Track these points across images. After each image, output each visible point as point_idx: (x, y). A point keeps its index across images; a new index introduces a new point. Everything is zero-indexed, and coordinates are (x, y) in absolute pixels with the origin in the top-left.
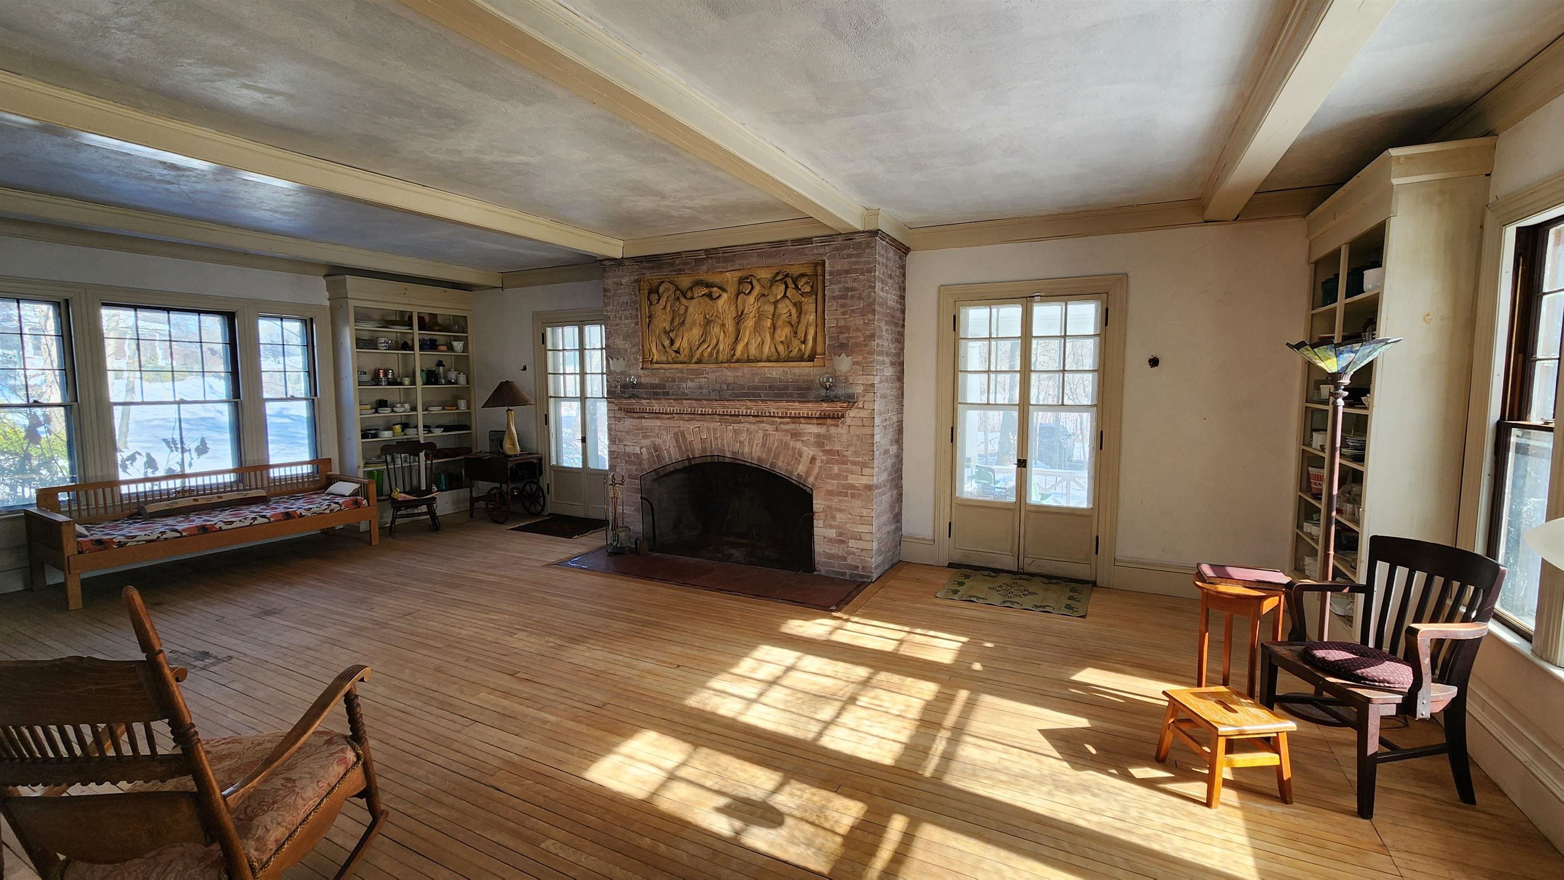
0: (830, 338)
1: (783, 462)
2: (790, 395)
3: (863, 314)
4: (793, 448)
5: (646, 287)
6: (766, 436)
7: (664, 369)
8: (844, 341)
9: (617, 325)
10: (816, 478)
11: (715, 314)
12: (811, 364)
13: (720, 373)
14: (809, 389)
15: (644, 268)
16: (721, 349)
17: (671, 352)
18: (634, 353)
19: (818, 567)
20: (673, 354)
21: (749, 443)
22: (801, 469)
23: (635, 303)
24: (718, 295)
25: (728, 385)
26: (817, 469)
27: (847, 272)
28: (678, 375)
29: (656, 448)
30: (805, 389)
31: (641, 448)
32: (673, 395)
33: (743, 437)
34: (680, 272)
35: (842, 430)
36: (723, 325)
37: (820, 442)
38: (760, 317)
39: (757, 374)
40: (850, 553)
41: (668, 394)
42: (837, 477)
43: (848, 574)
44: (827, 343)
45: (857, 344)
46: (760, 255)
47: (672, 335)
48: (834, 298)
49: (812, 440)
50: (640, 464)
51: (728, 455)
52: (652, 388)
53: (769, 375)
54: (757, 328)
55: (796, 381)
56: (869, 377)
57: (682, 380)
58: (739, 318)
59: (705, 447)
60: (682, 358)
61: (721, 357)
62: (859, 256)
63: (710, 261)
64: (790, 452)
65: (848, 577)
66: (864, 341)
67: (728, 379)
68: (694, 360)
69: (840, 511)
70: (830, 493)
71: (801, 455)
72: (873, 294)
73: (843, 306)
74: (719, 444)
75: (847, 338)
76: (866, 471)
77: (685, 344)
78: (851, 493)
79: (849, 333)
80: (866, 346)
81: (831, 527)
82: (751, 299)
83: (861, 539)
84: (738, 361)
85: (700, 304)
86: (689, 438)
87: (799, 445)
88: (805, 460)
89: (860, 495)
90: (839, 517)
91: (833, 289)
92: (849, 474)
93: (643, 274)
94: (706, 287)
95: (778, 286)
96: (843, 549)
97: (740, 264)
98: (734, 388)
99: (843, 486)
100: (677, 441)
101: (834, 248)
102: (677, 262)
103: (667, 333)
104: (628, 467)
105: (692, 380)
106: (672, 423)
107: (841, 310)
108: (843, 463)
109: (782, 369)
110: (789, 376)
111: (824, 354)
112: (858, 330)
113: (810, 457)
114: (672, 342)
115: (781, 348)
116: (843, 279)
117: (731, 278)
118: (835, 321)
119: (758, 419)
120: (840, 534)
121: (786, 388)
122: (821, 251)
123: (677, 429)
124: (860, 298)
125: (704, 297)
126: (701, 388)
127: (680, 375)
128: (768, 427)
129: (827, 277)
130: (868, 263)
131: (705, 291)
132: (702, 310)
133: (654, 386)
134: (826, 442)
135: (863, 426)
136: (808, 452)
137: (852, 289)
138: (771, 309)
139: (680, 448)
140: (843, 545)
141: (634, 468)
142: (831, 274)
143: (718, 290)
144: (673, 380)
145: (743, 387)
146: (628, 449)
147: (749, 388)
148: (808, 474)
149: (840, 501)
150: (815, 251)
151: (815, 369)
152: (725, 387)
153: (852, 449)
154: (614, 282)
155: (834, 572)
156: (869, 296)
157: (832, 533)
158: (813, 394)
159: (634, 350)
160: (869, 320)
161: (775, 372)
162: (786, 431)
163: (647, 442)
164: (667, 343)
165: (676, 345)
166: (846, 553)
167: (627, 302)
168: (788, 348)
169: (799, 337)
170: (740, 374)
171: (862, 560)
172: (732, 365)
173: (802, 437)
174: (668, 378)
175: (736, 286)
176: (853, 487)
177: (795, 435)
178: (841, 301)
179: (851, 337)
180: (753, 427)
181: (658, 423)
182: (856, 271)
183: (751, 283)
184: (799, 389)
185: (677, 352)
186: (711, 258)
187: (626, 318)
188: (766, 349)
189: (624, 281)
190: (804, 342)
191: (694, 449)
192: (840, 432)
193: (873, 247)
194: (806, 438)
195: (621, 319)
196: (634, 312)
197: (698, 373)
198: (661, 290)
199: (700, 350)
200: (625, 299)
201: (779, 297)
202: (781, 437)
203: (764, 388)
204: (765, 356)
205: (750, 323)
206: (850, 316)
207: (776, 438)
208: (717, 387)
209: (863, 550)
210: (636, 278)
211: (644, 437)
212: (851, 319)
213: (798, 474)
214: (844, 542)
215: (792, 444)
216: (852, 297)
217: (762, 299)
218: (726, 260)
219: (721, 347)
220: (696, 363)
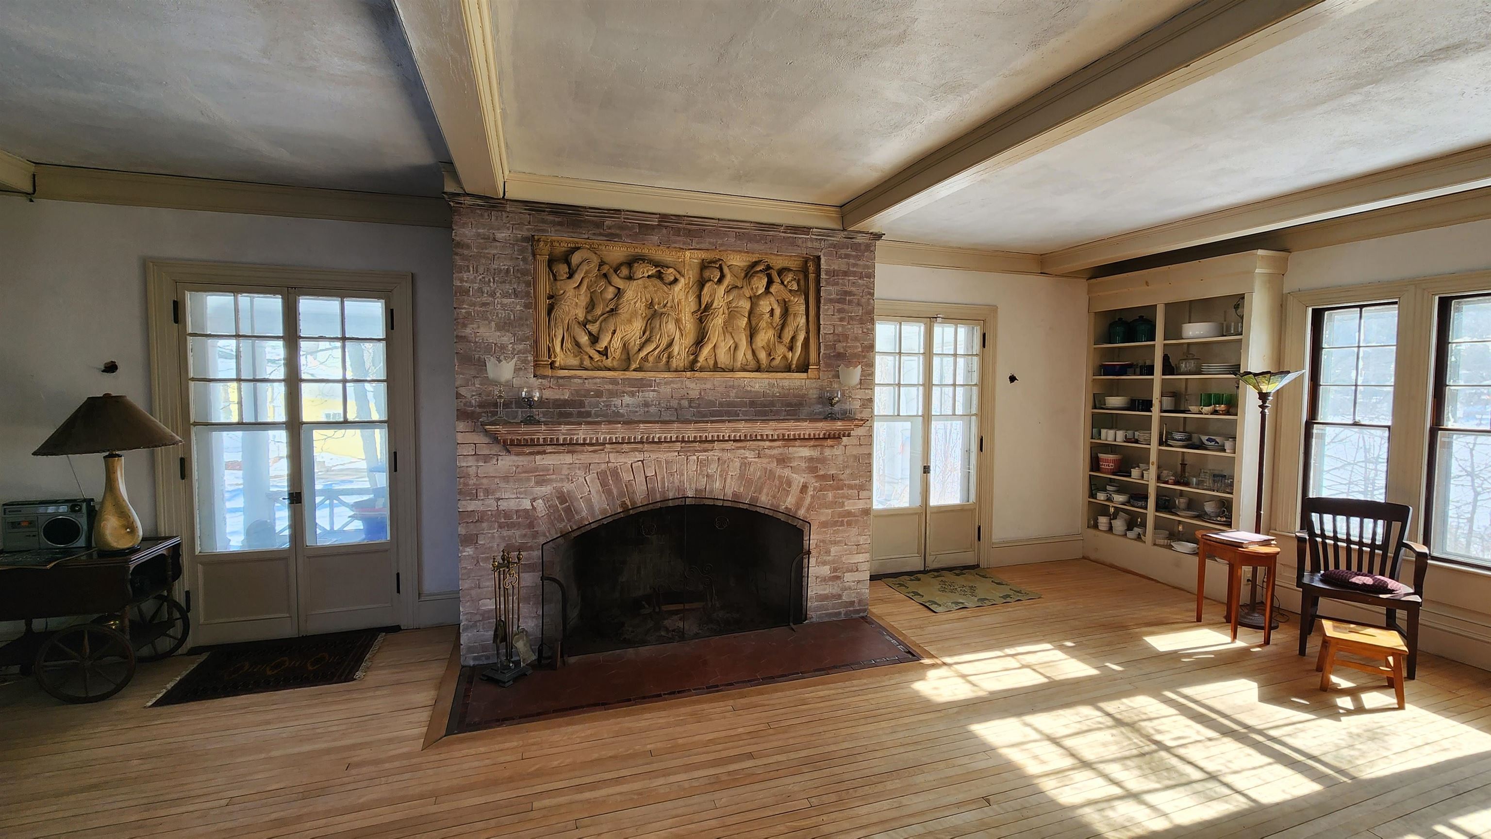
0: (826, 346)
1: (767, 495)
2: (777, 413)
3: (862, 322)
4: (780, 476)
5: (544, 250)
6: (745, 464)
7: (580, 377)
8: (842, 351)
9: (484, 304)
10: (808, 509)
11: (669, 305)
12: (804, 375)
13: (679, 385)
14: (800, 405)
15: (544, 221)
16: (676, 352)
17: (592, 353)
18: (519, 352)
19: (810, 613)
20: (597, 357)
21: (721, 476)
22: (789, 502)
23: (525, 273)
24: (672, 278)
25: (691, 401)
26: (809, 499)
27: (846, 273)
28: (607, 387)
29: (563, 498)
30: (796, 405)
31: (534, 500)
32: (598, 416)
33: (713, 469)
34: (612, 237)
35: (838, 451)
36: (678, 321)
37: (813, 466)
38: (732, 314)
39: (733, 387)
40: (844, 589)
41: (589, 414)
42: (834, 504)
43: (843, 613)
44: (822, 351)
45: (855, 355)
46: (739, 237)
47: (593, 328)
48: (831, 301)
49: (804, 465)
50: (531, 525)
51: (690, 494)
52: (559, 406)
53: (749, 389)
54: (728, 327)
55: (785, 396)
56: (867, 391)
57: (613, 394)
58: (703, 313)
59: (653, 488)
60: (608, 363)
61: (674, 363)
62: (858, 258)
63: (664, 231)
64: (777, 482)
65: (843, 617)
66: (863, 351)
67: (690, 392)
68: (633, 366)
69: (835, 543)
70: (824, 525)
71: (789, 483)
72: (872, 301)
73: (840, 311)
74: (676, 481)
75: (845, 348)
76: (863, 494)
77: (617, 344)
78: (847, 522)
79: (847, 342)
80: (864, 357)
81: (824, 563)
82: (721, 290)
83: (857, 570)
84: (701, 370)
85: (645, 288)
86: (626, 477)
87: (787, 472)
88: (795, 489)
89: (857, 521)
90: (834, 550)
91: (828, 291)
92: (844, 500)
93: (543, 231)
94: (656, 266)
95: (761, 278)
96: (839, 586)
97: (710, 243)
98: (699, 405)
99: (840, 515)
100: (604, 484)
101: (832, 244)
102: (606, 223)
103: (584, 324)
104: (505, 533)
105: (632, 394)
106: (596, 458)
107: (837, 316)
108: (839, 488)
109: (767, 381)
110: (776, 390)
111: (819, 364)
112: (856, 339)
113: (801, 485)
114: (594, 339)
115: (762, 356)
116: (841, 281)
117: (691, 258)
118: (831, 327)
119: (739, 444)
120: (835, 570)
121: (772, 404)
122: (816, 244)
123: (603, 466)
124: (859, 304)
125: (653, 279)
126: (646, 405)
127: (611, 387)
128: (748, 454)
129: (823, 276)
130: (868, 267)
131: (653, 271)
132: (648, 296)
133: (559, 404)
134: (819, 465)
135: (860, 445)
136: (798, 479)
137: (850, 293)
138: (746, 305)
139: (609, 492)
140: (839, 582)
141: (518, 533)
142: (828, 272)
143: (675, 272)
144: (599, 394)
145: (712, 403)
146: (503, 505)
147: (721, 404)
148: (798, 506)
149: (835, 532)
150: (809, 244)
151: (807, 381)
152: (685, 403)
153: (848, 471)
154: (478, 235)
155: (827, 615)
156: (868, 304)
157: (825, 570)
158: (805, 410)
159: (521, 347)
160: (868, 329)
161: (759, 383)
162: (771, 456)
163: (547, 490)
164: (584, 339)
165: (602, 345)
166: (842, 590)
167: (508, 271)
168: (770, 355)
169: (784, 342)
170: (709, 386)
171: (858, 593)
172: (697, 374)
173: (790, 463)
174: (589, 391)
175: (696, 270)
176: (849, 513)
177: (782, 461)
178: (838, 306)
179: (849, 347)
180: (726, 456)
181: (568, 459)
182: (854, 274)
183: (721, 269)
184: (789, 405)
185: (605, 353)
186: (666, 227)
187: (506, 295)
188: (740, 355)
189: (500, 235)
190: (791, 348)
191: (634, 492)
192: (835, 452)
193: (872, 251)
194: (796, 464)
195: (493, 294)
196: (522, 288)
197: (642, 385)
198: (575, 259)
199: (642, 354)
200: (504, 264)
201: (760, 292)
202: (764, 465)
203: (743, 404)
204: (738, 364)
205: (717, 322)
206: (849, 323)
207: (758, 466)
208: (674, 403)
209: (859, 582)
210: (526, 234)
211: (540, 482)
212: (849, 326)
213: (786, 508)
214: (838, 578)
215: (779, 471)
216: (850, 302)
217: (735, 292)
218: (690, 234)
219: (676, 349)
220: (639, 369)
